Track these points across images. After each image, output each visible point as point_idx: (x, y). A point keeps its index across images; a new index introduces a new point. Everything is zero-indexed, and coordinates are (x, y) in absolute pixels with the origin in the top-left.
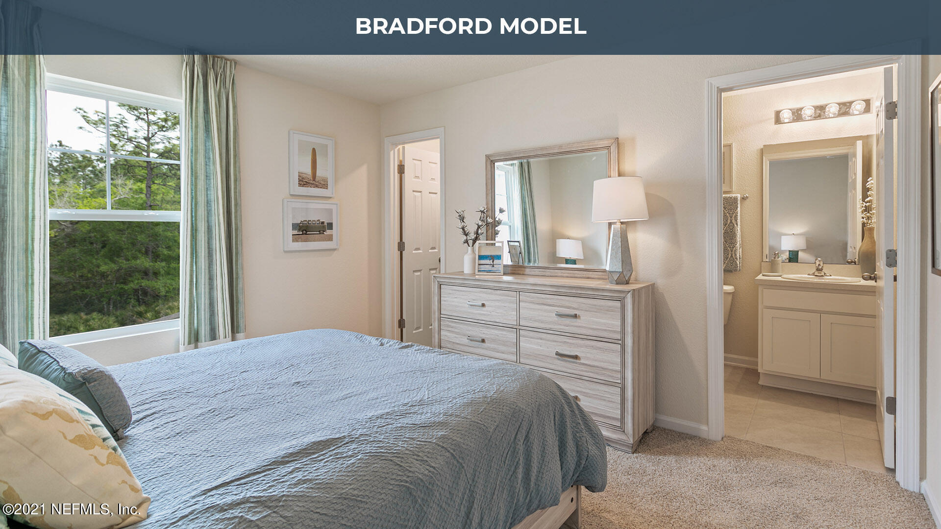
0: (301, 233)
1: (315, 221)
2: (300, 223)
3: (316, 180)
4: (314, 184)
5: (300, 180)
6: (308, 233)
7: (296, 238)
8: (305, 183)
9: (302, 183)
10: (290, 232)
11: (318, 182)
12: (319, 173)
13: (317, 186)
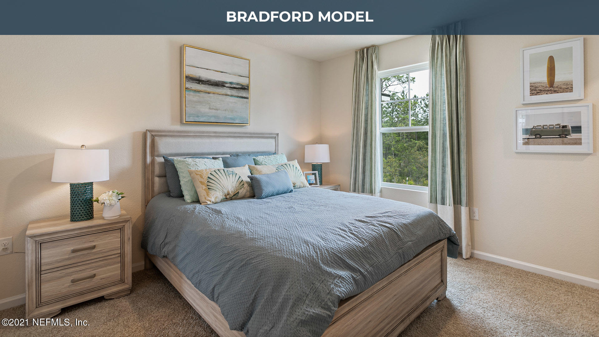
0: (534, 137)
1: (553, 125)
2: (533, 128)
3: (555, 85)
4: (551, 90)
5: (531, 90)
6: (542, 137)
7: (527, 142)
8: (539, 91)
9: (535, 92)
10: (521, 136)
11: (557, 87)
12: (559, 78)
13: (555, 92)
